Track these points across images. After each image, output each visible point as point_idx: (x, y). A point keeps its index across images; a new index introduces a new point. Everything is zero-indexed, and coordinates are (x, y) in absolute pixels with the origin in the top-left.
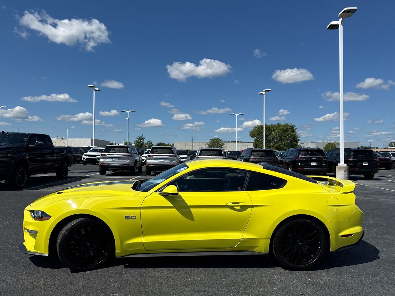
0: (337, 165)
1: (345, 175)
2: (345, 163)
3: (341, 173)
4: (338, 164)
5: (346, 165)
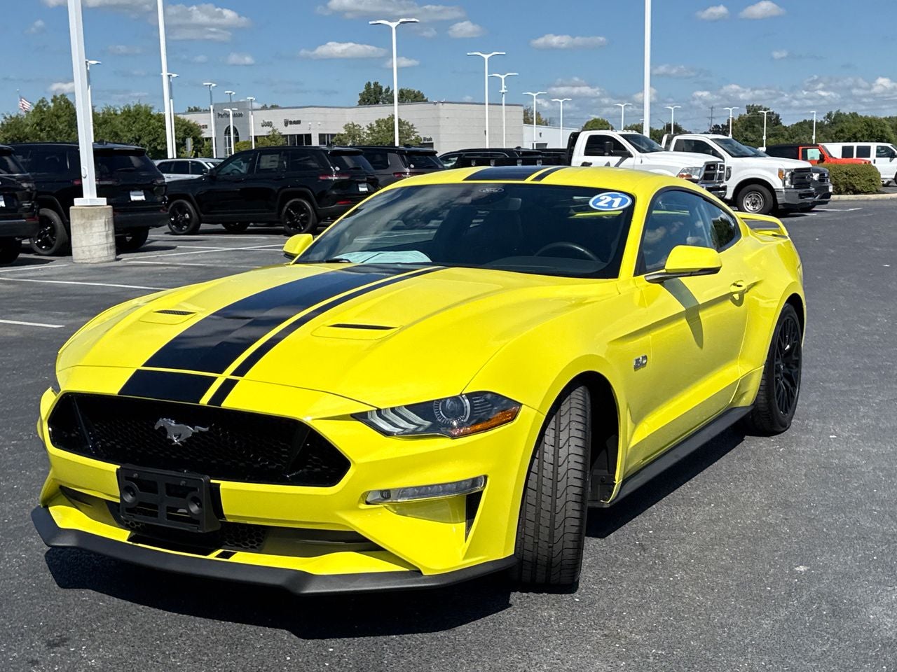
0: (73, 205)
1: (107, 236)
2: (99, 196)
3: (95, 229)
4: (75, 199)
5: (103, 201)
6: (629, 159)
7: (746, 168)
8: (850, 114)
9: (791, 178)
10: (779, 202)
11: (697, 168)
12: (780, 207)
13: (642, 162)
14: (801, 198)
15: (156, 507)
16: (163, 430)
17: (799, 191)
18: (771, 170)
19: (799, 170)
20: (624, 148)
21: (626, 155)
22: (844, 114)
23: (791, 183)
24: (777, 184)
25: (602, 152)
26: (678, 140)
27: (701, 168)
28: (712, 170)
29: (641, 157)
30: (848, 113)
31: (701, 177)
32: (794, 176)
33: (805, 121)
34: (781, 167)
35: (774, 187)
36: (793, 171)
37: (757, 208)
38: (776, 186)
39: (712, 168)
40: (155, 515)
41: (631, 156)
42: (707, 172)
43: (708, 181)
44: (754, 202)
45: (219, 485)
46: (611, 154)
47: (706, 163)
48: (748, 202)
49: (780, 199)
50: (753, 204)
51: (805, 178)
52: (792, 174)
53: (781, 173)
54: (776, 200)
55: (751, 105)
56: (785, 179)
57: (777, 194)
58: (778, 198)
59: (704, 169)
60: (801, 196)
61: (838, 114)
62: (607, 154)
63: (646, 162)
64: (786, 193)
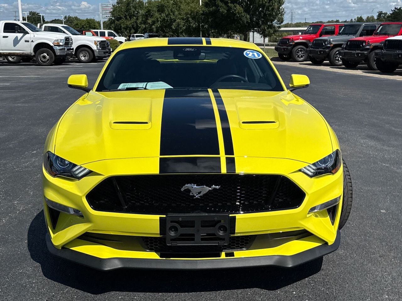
6: (27, 35)
7: (80, 40)
8: (74, 17)
9: (100, 45)
10: (96, 55)
11: (61, 40)
12: (97, 58)
13: (34, 36)
14: (104, 54)
15: (193, 235)
16: (188, 191)
17: (103, 50)
18: (91, 41)
19: (102, 41)
20: (24, 30)
21: (26, 33)
22: (72, 17)
23: (100, 47)
24: (94, 47)
25: (14, 31)
26: (45, 26)
27: (63, 40)
28: (68, 41)
29: (33, 34)
30: (73, 17)
31: (64, 44)
32: (101, 44)
33: (55, 19)
34: (95, 40)
35: (93, 49)
36: (100, 42)
37: (86, 58)
38: (94, 48)
39: (68, 40)
40: (193, 240)
41: (29, 33)
42: (66, 41)
43: (67, 46)
44: (85, 55)
45: (235, 217)
46: (19, 32)
47: (65, 37)
48: (82, 55)
49: (96, 54)
50: (84, 57)
51: (105, 45)
52: (100, 43)
53: (95, 43)
54: (95, 55)
55: (31, 11)
56: (97, 45)
57: (95, 52)
58: (95, 54)
59: (64, 40)
60: (105, 53)
61: (69, 17)
62: (17, 32)
63: (36, 36)
64: (99, 51)
